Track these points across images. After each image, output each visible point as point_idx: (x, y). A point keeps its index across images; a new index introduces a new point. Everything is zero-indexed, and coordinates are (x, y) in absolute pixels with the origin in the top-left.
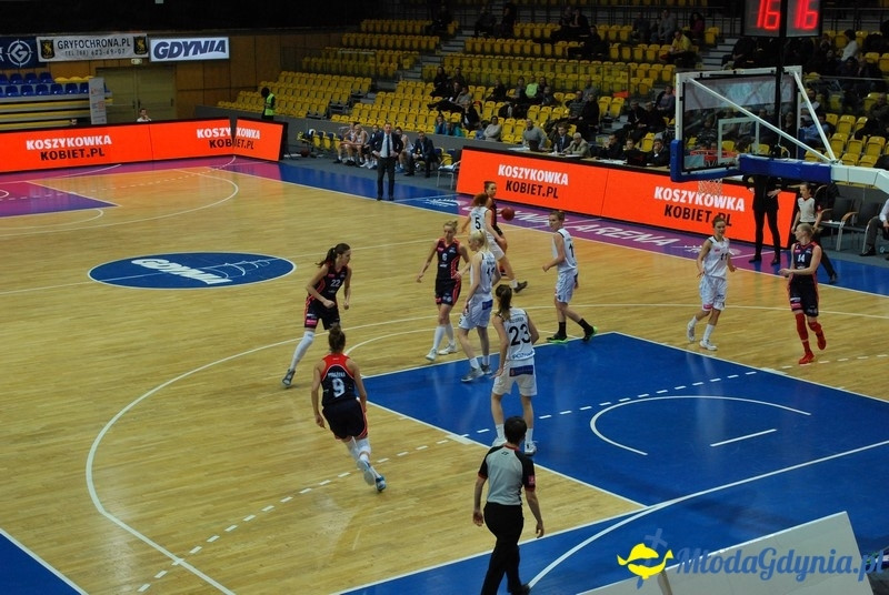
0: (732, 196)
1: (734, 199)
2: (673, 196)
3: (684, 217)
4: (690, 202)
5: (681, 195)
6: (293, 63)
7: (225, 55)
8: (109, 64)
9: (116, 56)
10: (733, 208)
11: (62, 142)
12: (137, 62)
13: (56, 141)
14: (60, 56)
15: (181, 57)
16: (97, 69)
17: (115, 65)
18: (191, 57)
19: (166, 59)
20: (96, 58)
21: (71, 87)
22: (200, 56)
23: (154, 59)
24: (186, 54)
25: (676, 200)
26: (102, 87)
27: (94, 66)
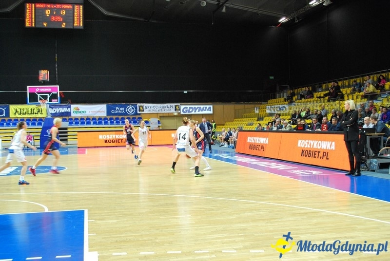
0: (329, 141)
1: (331, 142)
2: (305, 145)
3: (309, 156)
4: (312, 147)
5: (308, 143)
6: (238, 116)
7: (211, 112)
8: (165, 115)
9: (168, 112)
10: (330, 149)
11: (114, 136)
12: (176, 114)
13: (111, 136)
14: (146, 111)
15: (193, 113)
16: (160, 116)
17: (167, 115)
18: (197, 113)
19: (187, 113)
20: (160, 112)
21: (147, 122)
22: (201, 113)
23: (182, 113)
24: (195, 112)
25: (306, 147)
26: (157, 122)
27: (159, 115)
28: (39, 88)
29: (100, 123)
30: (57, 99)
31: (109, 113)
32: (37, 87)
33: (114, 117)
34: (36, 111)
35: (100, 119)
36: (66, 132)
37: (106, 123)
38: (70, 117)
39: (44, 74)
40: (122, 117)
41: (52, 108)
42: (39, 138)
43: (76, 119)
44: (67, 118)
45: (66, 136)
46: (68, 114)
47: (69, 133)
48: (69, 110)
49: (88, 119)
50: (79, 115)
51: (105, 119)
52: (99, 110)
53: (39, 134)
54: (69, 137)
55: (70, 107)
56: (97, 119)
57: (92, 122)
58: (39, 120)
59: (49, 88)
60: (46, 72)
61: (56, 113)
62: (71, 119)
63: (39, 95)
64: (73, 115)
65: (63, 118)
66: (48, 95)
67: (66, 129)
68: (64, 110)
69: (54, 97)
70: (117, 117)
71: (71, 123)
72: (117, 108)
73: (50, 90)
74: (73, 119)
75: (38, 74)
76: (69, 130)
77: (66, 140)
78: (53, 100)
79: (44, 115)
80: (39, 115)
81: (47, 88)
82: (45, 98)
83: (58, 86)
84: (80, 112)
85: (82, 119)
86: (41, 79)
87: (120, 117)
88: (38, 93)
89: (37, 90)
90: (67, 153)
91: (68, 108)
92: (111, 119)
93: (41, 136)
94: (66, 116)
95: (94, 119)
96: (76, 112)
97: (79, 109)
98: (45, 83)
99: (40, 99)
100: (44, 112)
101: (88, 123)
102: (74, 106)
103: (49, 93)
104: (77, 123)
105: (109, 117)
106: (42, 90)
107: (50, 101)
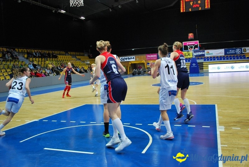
21: (248, 58)
28: (188, 43)
29: (221, 59)
30: (198, 48)
31: (225, 53)
32: (187, 43)
33: (229, 56)
34: (187, 55)
35: (221, 57)
36: (203, 65)
37: (224, 59)
38: (204, 57)
39: (191, 35)
40: (233, 55)
41: (195, 53)
42: (189, 68)
43: (208, 58)
44: (203, 57)
45: (203, 67)
46: (204, 55)
47: (204, 65)
48: (204, 53)
49: (214, 57)
50: (209, 56)
51: (224, 57)
52: (220, 52)
53: (189, 66)
54: (204, 67)
55: (204, 52)
56: (219, 57)
57: (216, 59)
58: (189, 59)
59: (193, 42)
60: (192, 34)
61: (197, 55)
62: (205, 58)
63: (188, 46)
64: (206, 56)
65: (201, 57)
66: (193, 46)
67: (203, 63)
68: (201, 53)
69: (196, 47)
70: (230, 55)
71: (205, 60)
72: (230, 51)
73: (194, 43)
74: (206, 58)
75: (188, 36)
76: (204, 64)
77: (203, 69)
78: (196, 48)
79: (191, 56)
80: (189, 57)
81: (192, 43)
82: (192, 47)
83: (198, 41)
84: (210, 54)
85: (211, 57)
86: (189, 38)
87: (232, 56)
88: (188, 45)
89: (188, 44)
90: (203, 76)
91: (203, 52)
92: (227, 57)
93: (190, 67)
94: (202, 56)
95: (217, 57)
96: (208, 54)
97: (209, 53)
98: (191, 40)
99: (189, 48)
100: (191, 55)
101: (214, 60)
102: (206, 51)
103: (194, 45)
104: (208, 60)
105: (226, 56)
106: (190, 44)
107: (194, 49)
